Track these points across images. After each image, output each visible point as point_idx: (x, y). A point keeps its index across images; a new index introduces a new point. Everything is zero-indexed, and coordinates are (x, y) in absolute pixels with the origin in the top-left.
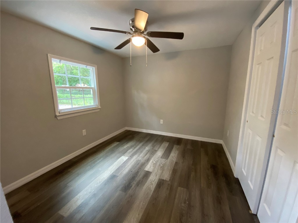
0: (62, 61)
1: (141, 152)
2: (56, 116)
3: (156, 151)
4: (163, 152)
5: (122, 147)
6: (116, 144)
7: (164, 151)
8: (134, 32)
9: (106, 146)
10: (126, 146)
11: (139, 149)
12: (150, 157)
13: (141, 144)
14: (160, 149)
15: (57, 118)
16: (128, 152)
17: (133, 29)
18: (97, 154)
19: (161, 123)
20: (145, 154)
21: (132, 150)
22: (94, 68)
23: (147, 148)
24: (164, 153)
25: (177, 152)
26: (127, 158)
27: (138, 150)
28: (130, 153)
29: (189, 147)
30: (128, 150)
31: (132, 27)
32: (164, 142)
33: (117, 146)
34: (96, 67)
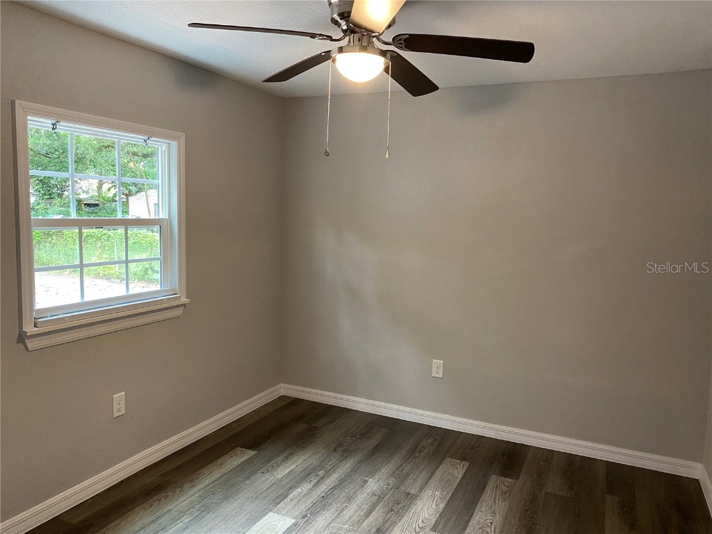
0: (62, 123)
1: (349, 499)
2: (22, 338)
3: (411, 498)
4: (442, 506)
5: (267, 475)
6: (240, 457)
7: (445, 502)
8: (345, 31)
9: (202, 467)
10: (284, 471)
11: (340, 484)
12: (384, 523)
13: (346, 466)
14: (428, 492)
15: (25, 344)
16: (291, 496)
17: (343, 23)
18: (166, 497)
19: (434, 374)
20: (366, 507)
21: (311, 490)
22: (174, 144)
23: (374, 485)
24: (444, 510)
25: (502, 507)
26: (289, 522)
27: (334, 488)
28: (299, 501)
29: (554, 485)
30: (292, 488)
31: (339, 15)
32: (448, 460)
33: (247, 470)
34: (183, 140)
